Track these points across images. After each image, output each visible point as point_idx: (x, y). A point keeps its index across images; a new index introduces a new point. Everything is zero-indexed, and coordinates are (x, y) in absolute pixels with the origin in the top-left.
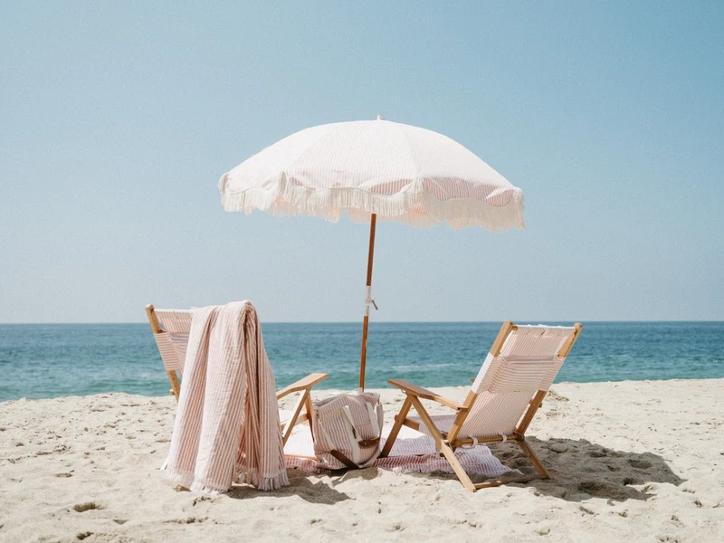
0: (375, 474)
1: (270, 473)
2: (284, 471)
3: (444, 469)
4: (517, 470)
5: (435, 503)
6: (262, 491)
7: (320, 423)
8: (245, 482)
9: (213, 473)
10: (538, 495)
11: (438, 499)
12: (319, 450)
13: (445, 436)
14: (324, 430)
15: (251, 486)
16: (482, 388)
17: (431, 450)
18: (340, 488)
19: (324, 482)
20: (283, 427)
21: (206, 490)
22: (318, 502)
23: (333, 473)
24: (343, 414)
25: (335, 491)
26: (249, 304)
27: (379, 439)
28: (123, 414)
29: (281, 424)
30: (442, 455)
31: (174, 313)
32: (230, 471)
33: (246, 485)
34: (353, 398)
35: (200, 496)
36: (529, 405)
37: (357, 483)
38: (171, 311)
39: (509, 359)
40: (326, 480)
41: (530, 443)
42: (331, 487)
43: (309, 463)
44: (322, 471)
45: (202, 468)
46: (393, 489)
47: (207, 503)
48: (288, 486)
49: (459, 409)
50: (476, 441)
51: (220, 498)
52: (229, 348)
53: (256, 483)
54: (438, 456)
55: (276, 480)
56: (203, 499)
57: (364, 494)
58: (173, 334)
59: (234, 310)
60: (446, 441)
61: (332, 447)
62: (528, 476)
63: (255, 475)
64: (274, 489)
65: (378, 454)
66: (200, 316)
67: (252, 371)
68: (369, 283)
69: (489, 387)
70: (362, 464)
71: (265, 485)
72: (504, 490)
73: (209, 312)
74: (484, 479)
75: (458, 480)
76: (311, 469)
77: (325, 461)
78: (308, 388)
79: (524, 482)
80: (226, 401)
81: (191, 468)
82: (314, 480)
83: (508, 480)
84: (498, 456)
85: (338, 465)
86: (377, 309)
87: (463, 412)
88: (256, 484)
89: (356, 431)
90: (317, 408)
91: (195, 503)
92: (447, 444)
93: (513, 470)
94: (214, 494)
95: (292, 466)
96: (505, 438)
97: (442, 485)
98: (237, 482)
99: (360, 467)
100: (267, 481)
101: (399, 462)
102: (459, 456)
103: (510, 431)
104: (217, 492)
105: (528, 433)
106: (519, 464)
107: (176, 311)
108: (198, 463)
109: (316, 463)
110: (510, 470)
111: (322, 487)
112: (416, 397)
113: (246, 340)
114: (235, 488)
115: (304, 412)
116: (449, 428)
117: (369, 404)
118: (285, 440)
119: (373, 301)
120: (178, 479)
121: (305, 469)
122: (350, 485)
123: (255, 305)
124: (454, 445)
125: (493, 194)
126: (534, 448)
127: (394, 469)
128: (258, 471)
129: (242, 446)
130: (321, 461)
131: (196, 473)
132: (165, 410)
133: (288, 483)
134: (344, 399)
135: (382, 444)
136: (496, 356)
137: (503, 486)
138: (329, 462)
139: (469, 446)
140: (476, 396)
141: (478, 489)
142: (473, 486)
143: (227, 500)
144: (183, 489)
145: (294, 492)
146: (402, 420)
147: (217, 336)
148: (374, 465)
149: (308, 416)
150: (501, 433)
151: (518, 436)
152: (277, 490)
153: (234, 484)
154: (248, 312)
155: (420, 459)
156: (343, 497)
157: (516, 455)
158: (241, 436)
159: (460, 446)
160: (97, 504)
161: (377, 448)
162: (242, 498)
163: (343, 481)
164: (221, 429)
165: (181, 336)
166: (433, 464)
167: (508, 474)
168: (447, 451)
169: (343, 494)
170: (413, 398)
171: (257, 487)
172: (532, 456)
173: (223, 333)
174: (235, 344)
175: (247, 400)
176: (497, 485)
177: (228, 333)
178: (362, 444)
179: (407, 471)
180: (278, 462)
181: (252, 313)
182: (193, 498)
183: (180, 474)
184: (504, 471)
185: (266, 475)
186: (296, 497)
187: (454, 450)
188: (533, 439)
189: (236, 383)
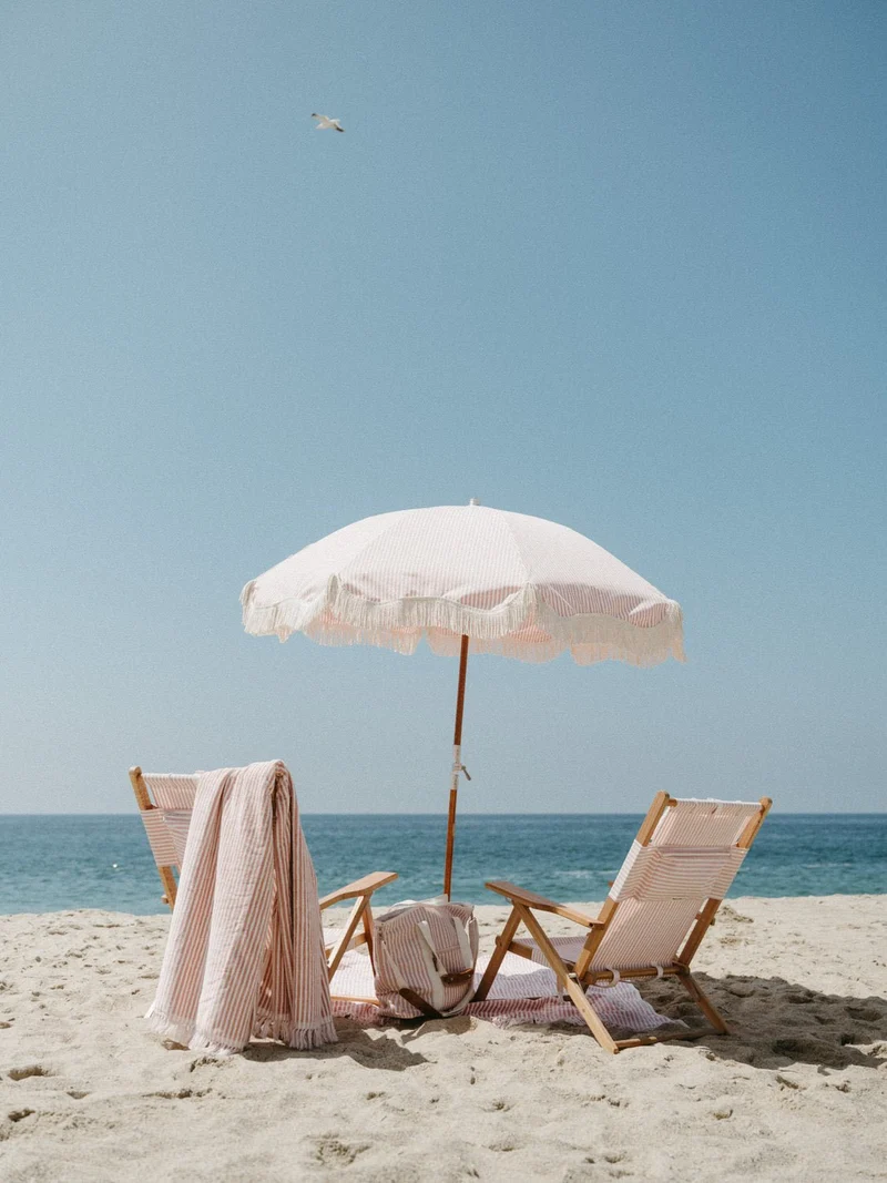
0: (466, 1026)
1: (307, 1021)
2: (328, 1019)
3: (569, 1019)
4: (680, 1021)
5: (558, 1069)
6: (295, 1049)
7: (384, 947)
8: (270, 1036)
9: (223, 1021)
10: (712, 1059)
11: (561, 1063)
12: (383, 989)
13: (570, 968)
14: (390, 958)
15: (279, 1042)
16: (625, 893)
17: (550, 991)
18: (413, 1047)
19: (389, 1037)
20: (329, 952)
21: (212, 1048)
22: (380, 1067)
23: (403, 1024)
24: (418, 933)
25: (405, 1051)
26: (281, 765)
27: (472, 972)
28: (95, 938)
29: (327, 948)
30: (567, 998)
31: (171, 779)
32: (248, 1018)
33: (272, 1040)
34: (433, 910)
35: (200, 1057)
36: (696, 921)
37: (439, 1040)
38: (166, 776)
39: (666, 849)
40: (393, 1034)
41: (698, 982)
42: (400, 1045)
43: (367, 1009)
44: (387, 1020)
45: (207, 1014)
46: (493, 1048)
47: (212, 1068)
48: (335, 1043)
49: (591, 925)
50: (617, 975)
51: (231, 1060)
52: (250, 832)
53: (286, 1036)
54: (560, 999)
55: (318, 1034)
56: (205, 1061)
57: (450, 1056)
58: (168, 811)
59: (257, 773)
60: (573, 975)
61: (402, 983)
62: (697, 1031)
63: (285, 1025)
64: (314, 1047)
65: (470, 996)
66: (208, 783)
67: (284, 866)
68: (457, 741)
69: (635, 891)
70: (447, 1010)
71: (300, 1042)
72: (660, 1050)
73: (221, 779)
74: (630, 1033)
75: (592, 1035)
76: (370, 1018)
77: (392, 1006)
78: (366, 893)
79: (690, 1040)
80: (244, 910)
81: (191, 1013)
82: (374, 1034)
83: (667, 1035)
84: (652, 1002)
85: (410, 1013)
86: (469, 778)
87: (598, 929)
88: (286, 1039)
89: (439, 961)
90: (379, 924)
91: (193, 1068)
92: (574, 979)
93: (674, 1022)
94: (222, 1054)
95: (342, 1013)
96: (661, 972)
97: (567, 1043)
98: (257, 1037)
99: (444, 1014)
100: (302, 1034)
101: (503, 1008)
102: (592, 999)
103: (668, 961)
104: (227, 1051)
105: (695, 966)
106: (682, 1013)
107: (173, 776)
108: (201, 1007)
109: (378, 1009)
110: (669, 1020)
111: (386, 1045)
112: (527, 908)
113: (275, 819)
114: (254, 1045)
115: (360, 930)
116: (577, 955)
117: (457, 920)
118: (331, 972)
119: (464, 768)
120: (172, 1031)
121: (361, 1019)
122: (427, 1042)
123: (290, 768)
124: (585, 981)
125: (637, 609)
126: (706, 989)
127: (495, 1019)
128: (291, 1019)
129: (268, 979)
130: (386, 1006)
131: (197, 1021)
132: (157, 933)
133: (336, 1039)
134: (421, 912)
135: (476, 982)
136: (646, 843)
137: (659, 1045)
138: (396, 1006)
139: (606, 983)
140: (616, 905)
141: (621, 1048)
142: (613, 1045)
143: (242, 1063)
144: (177, 1046)
145: (344, 1052)
146: (507, 944)
147: (234, 813)
148: (465, 1013)
149: (367, 937)
150: (654, 963)
151: (680, 968)
152: (318, 1048)
153: (253, 1040)
154: (278, 777)
155: (535, 1004)
156: (417, 1059)
157: (676, 1000)
158: (265, 966)
159: (594, 984)
160: (44, 1069)
161: (470, 985)
162: (265, 1060)
163: (419, 1035)
164: (236, 953)
165: (181, 814)
166: (555, 1012)
167: (665, 1027)
168: (574, 990)
169: (418, 1055)
170: (522, 910)
171: (287, 1043)
172: (701, 998)
173: (242, 806)
174: (259, 825)
175: (276, 911)
176: (650, 1043)
177: (249, 807)
178: (446, 980)
179: (513, 1022)
180: (320, 1005)
181: (285, 778)
182: (190, 1061)
183: (174, 1023)
184: (660, 1023)
185: (302, 1026)
186: (346, 1059)
187: (585, 990)
188: (702, 976)
189: (259, 883)
